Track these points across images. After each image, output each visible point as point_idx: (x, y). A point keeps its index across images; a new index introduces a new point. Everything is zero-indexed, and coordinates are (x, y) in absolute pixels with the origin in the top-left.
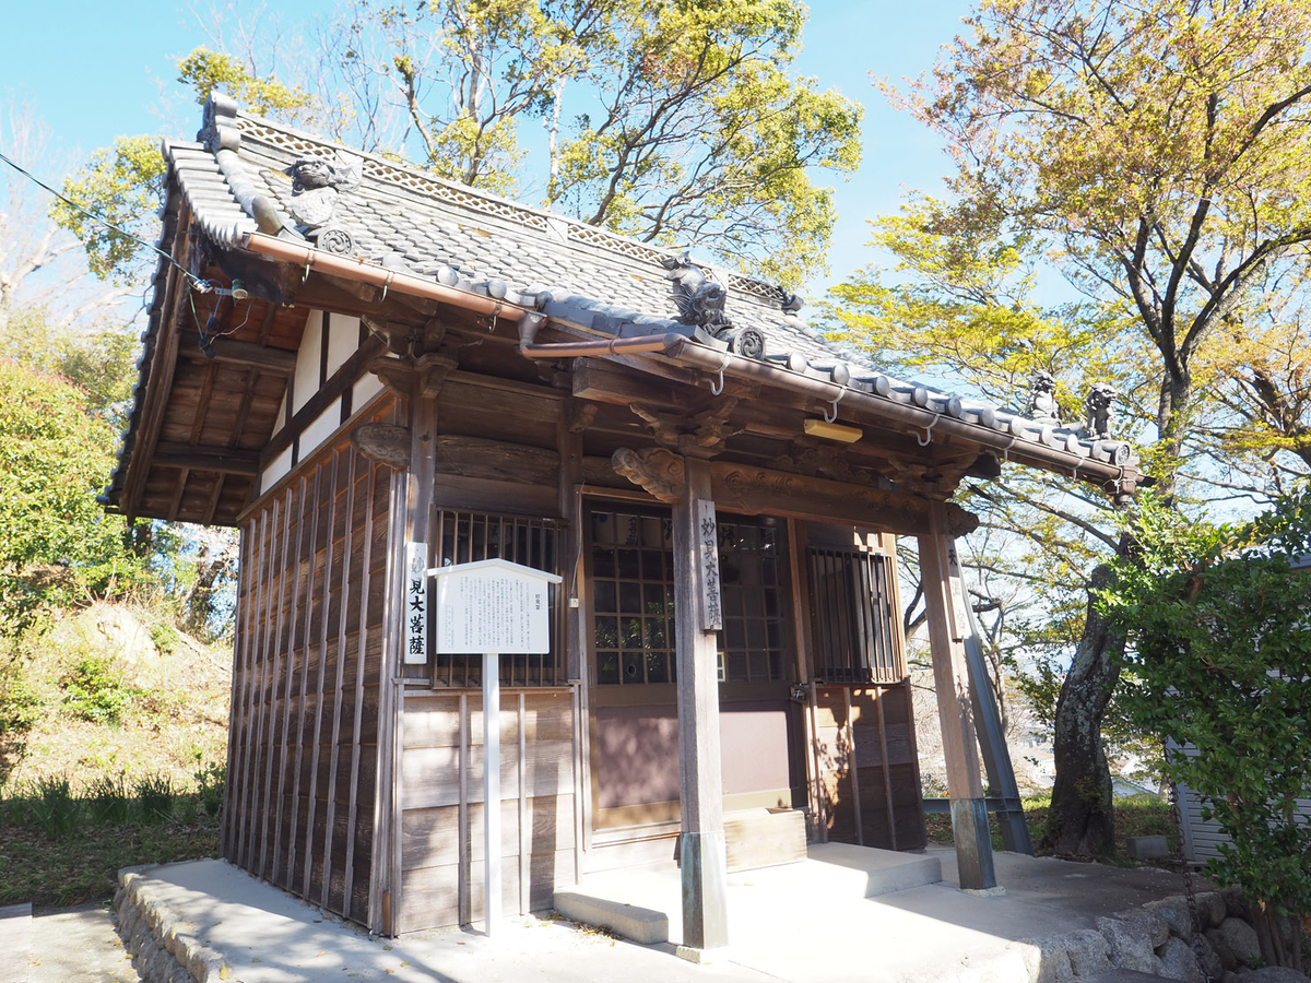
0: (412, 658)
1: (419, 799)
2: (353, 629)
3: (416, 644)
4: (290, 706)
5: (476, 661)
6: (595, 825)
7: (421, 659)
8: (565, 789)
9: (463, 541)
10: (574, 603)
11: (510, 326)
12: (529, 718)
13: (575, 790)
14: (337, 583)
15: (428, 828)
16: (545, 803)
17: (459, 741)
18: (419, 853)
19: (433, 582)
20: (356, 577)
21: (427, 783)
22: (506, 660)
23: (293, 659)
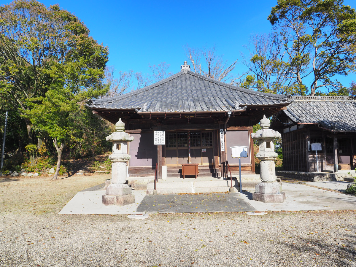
0: (309, 151)
1: (310, 162)
2: (302, 148)
3: (309, 150)
4: (294, 155)
5: (315, 151)
6: (327, 165)
7: (310, 151)
8: (324, 162)
9: (313, 141)
10: (324, 146)
11: (317, 125)
12: (320, 156)
13: (325, 162)
14: (299, 144)
15: (311, 164)
16: (322, 163)
17: (313, 157)
18: (311, 165)
19: (311, 145)
20: (302, 143)
21: (311, 160)
22: (317, 151)
23: (293, 150)
